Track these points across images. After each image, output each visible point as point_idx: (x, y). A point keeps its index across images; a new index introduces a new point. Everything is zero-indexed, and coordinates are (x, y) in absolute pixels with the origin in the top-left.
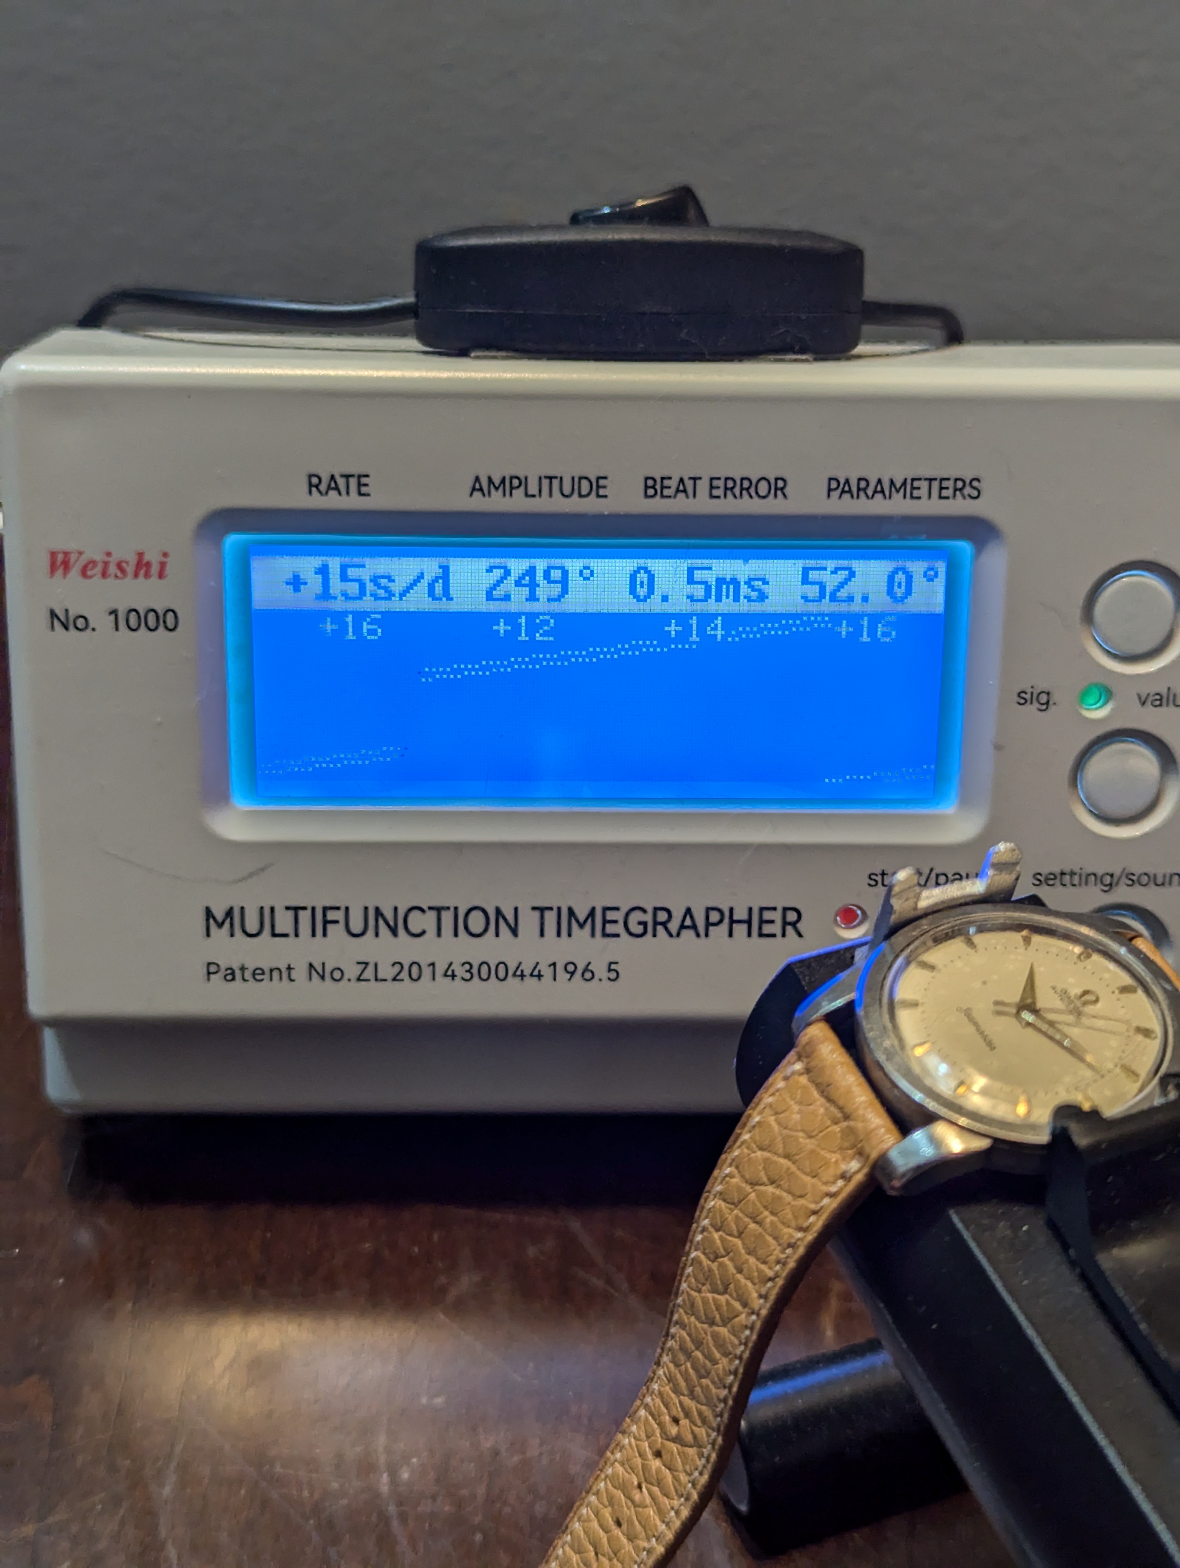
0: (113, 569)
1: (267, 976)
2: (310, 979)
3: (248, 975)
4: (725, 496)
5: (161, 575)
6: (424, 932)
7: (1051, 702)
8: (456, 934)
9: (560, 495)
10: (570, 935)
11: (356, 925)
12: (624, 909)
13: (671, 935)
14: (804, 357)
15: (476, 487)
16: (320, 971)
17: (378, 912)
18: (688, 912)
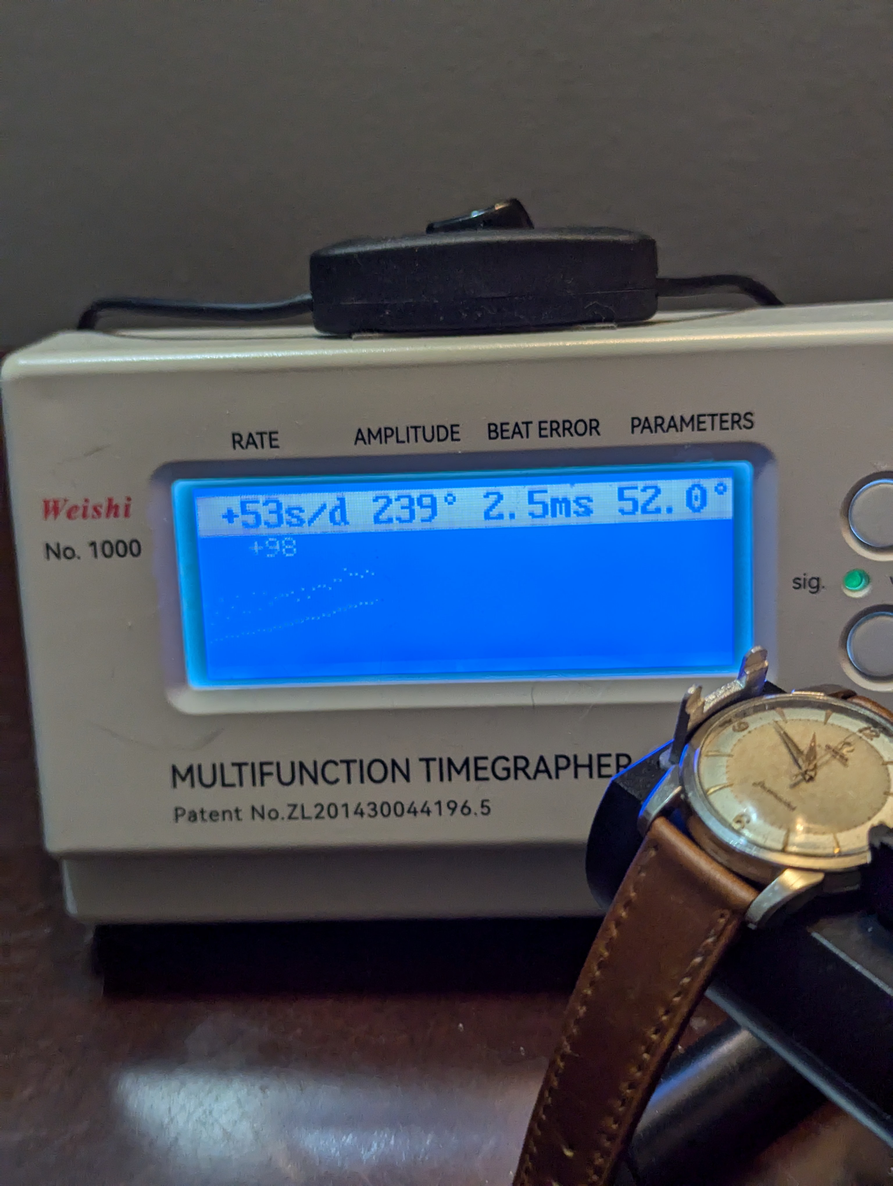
0: (90, 511)
1: (220, 818)
2: (253, 817)
3: (206, 816)
4: (551, 436)
5: (127, 514)
6: (337, 781)
7: (821, 586)
8: (362, 781)
9: (424, 441)
10: (450, 779)
11: (286, 778)
12: (491, 759)
13: (528, 777)
14: (610, 325)
15: (359, 437)
16: (260, 811)
17: (302, 765)
18: (542, 759)
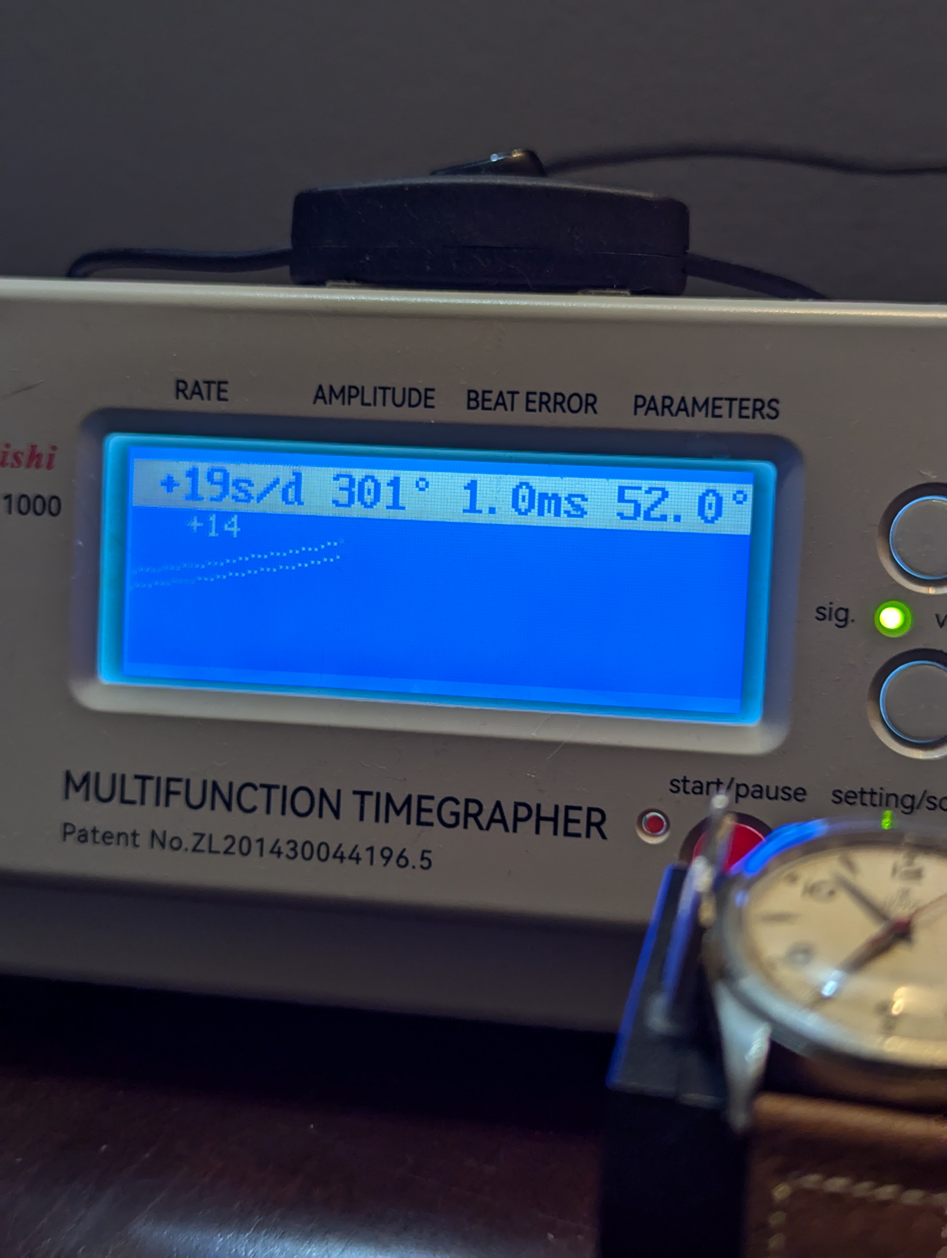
0: (10, 459)
1: (114, 840)
2: (152, 846)
3: (98, 837)
4: (540, 410)
5: (49, 466)
6: (254, 809)
7: (849, 619)
8: (283, 813)
9: (392, 404)
10: (387, 821)
11: (195, 799)
12: (438, 800)
13: (481, 827)
14: (622, 291)
15: (320, 395)
16: (161, 838)
17: (215, 786)
18: (498, 805)
